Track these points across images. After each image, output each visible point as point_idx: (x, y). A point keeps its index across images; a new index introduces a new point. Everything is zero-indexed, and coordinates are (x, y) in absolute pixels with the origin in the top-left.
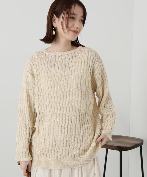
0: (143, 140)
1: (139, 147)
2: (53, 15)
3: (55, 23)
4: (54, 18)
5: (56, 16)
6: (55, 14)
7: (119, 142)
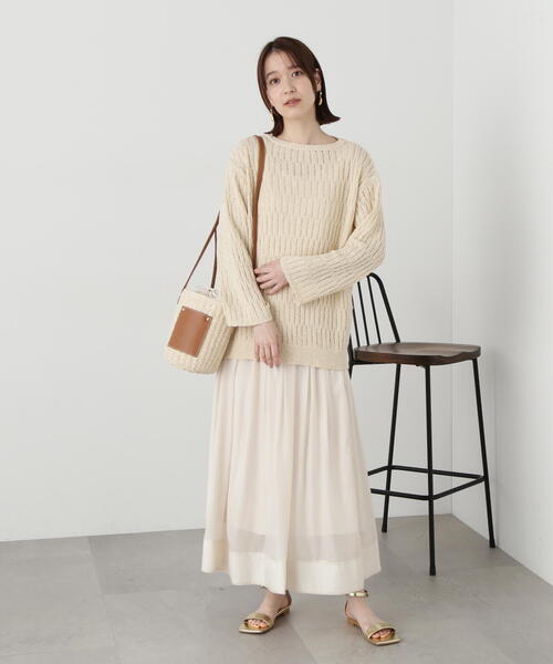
1: (472, 360)
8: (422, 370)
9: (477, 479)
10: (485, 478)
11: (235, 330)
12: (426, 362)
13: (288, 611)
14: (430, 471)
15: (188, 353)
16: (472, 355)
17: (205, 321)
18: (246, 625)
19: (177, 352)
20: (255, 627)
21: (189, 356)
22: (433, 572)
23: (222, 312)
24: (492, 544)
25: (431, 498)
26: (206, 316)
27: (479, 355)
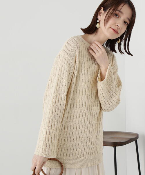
0: (138, 135)
1: (135, 141)
2: (101, 7)
3: (100, 16)
4: (101, 11)
5: (104, 10)
6: (103, 7)
7: (113, 138)
27: (138, 138)
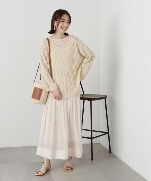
5: (55, 20)
8: (89, 102)
9: (106, 133)
10: (108, 133)
11: (49, 92)
12: (90, 100)
13: (50, 170)
14: (92, 131)
15: (37, 99)
16: (104, 98)
17: (41, 91)
18: (37, 173)
19: (34, 99)
20: (39, 174)
21: (38, 100)
22: (92, 159)
23: (45, 88)
24: (110, 152)
25: (92, 138)
26: (41, 89)
27: (106, 98)
